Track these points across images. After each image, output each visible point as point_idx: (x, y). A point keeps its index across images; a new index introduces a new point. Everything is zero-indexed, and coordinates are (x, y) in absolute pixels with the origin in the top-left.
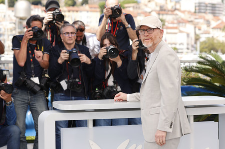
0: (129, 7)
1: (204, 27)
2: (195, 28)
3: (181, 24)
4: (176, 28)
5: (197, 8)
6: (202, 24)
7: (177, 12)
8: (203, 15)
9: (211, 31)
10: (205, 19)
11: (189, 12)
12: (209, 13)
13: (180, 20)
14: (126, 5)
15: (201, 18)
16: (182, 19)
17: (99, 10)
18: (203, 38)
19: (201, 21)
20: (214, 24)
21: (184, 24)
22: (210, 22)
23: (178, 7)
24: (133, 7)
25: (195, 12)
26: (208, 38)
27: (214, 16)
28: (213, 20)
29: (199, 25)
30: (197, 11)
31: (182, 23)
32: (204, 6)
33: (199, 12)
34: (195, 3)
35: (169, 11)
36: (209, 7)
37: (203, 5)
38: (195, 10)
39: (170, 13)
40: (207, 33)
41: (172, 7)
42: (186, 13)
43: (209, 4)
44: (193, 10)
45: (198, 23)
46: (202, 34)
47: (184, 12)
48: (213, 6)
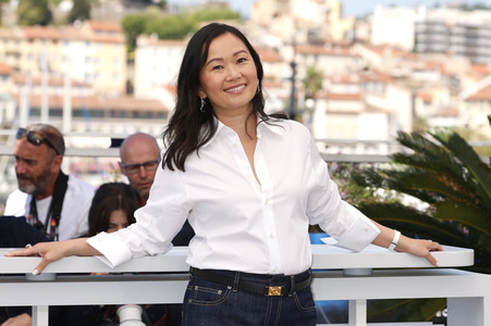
1: (442, 96)
2: (414, 97)
3: (371, 87)
4: (355, 98)
5: (422, 38)
6: (434, 86)
7: (358, 49)
8: (439, 58)
9: (462, 107)
10: (443, 73)
11: (397, 50)
12: (458, 53)
15: (431, 67)
17: (121, 37)
19: (433, 77)
20: (471, 87)
21: (380, 87)
22: (458, 81)
23: (362, 32)
25: (415, 51)
27: (473, 63)
28: (469, 74)
29: (427, 90)
30: (421, 47)
31: (375, 82)
32: (441, 33)
33: (427, 51)
34: (416, 24)
35: (334, 45)
36: (458, 35)
37: (439, 28)
38: (416, 42)
39: (338, 50)
41: (346, 34)
42: (388, 52)
43: (459, 25)
44: (408, 44)
45: (422, 84)
46: (435, 116)
47: (379, 49)
48: (471, 34)
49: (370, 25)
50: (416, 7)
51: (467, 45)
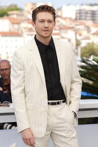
0: (13, 14)
1: (85, 33)
2: (76, 34)
3: (63, 31)
4: (58, 34)
5: (78, 15)
6: (83, 30)
7: (58, 19)
8: (84, 21)
9: (91, 36)
10: (85, 26)
11: (70, 19)
12: (89, 19)
13: (61, 26)
14: (10, 13)
15: (81, 24)
16: (64, 26)
18: (84, 44)
19: (82, 27)
20: (94, 30)
21: (65, 31)
22: (90, 28)
23: (59, 14)
24: (17, 14)
25: (76, 19)
26: (89, 44)
27: (94, 22)
28: (93, 26)
29: (80, 31)
30: (78, 18)
31: (64, 29)
32: (84, 13)
33: (80, 19)
34: (76, 10)
36: (89, 14)
37: (83, 12)
38: (76, 16)
40: (87, 38)
42: (68, 20)
43: (89, 11)
44: (74, 17)
45: (78, 29)
46: (83, 39)
47: (65, 19)
48: (93, 13)
49: (62, 11)
50: (76, 5)
51: (92, 17)
